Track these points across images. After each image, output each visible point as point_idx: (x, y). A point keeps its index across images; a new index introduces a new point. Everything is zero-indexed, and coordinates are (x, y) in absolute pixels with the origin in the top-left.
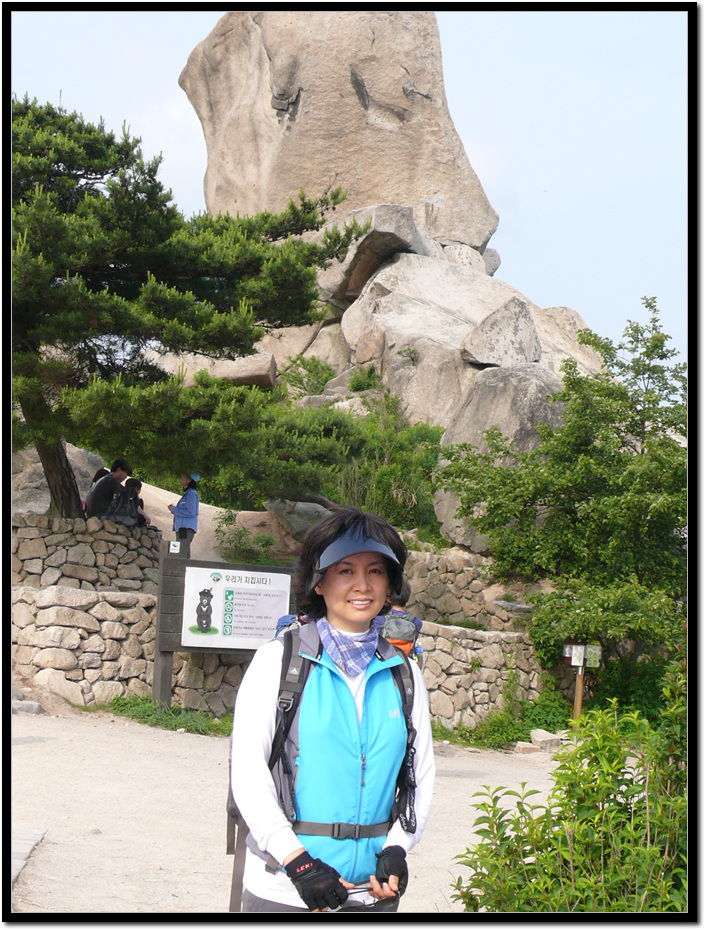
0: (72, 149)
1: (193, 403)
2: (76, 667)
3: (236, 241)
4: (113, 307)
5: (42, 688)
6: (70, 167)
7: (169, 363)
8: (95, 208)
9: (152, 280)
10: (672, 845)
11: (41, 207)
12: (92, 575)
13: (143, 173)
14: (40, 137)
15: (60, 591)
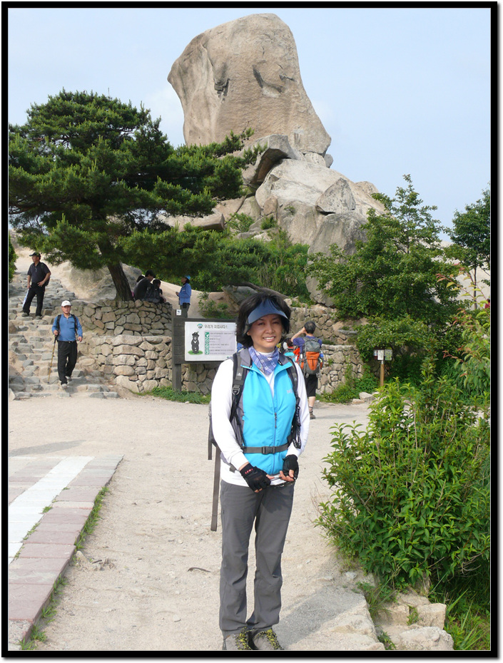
0: (116, 117)
1: (184, 240)
2: (134, 374)
3: (200, 158)
4: (141, 195)
5: (118, 385)
6: (116, 126)
7: (170, 221)
8: (129, 146)
9: (160, 180)
10: (428, 447)
11: (102, 147)
12: (139, 328)
13: (152, 127)
14: (100, 112)
15: (124, 337)
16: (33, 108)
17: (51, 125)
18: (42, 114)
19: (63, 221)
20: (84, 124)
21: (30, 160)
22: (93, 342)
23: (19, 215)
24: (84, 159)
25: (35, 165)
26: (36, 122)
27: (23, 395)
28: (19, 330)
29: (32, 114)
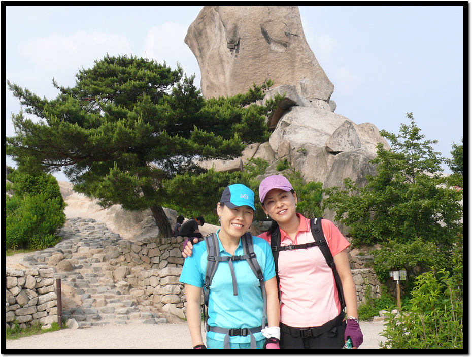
0: (155, 76)
1: (219, 180)
2: (180, 302)
3: (229, 108)
4: (181, 142)
5: (166, 312)
6: (154, 83)
8: (168, 100)
9: (196, 129)
11: (146, 102)
12: (181, 261)
13: (187, 83)
14: (140, 73)
15: (169, 269)
16: (80, 72)
17: (98, 86)
18: (89, 77)
19: (115, 168)
20: (128, 84)
21: (83, 117)
22: (141, 275)
23: (73, 166)
24: (130, 114)
25: (87, 121)
26: (86, 85)
27: (84, 325)
28: (76, 268)
29: (81, 78)
